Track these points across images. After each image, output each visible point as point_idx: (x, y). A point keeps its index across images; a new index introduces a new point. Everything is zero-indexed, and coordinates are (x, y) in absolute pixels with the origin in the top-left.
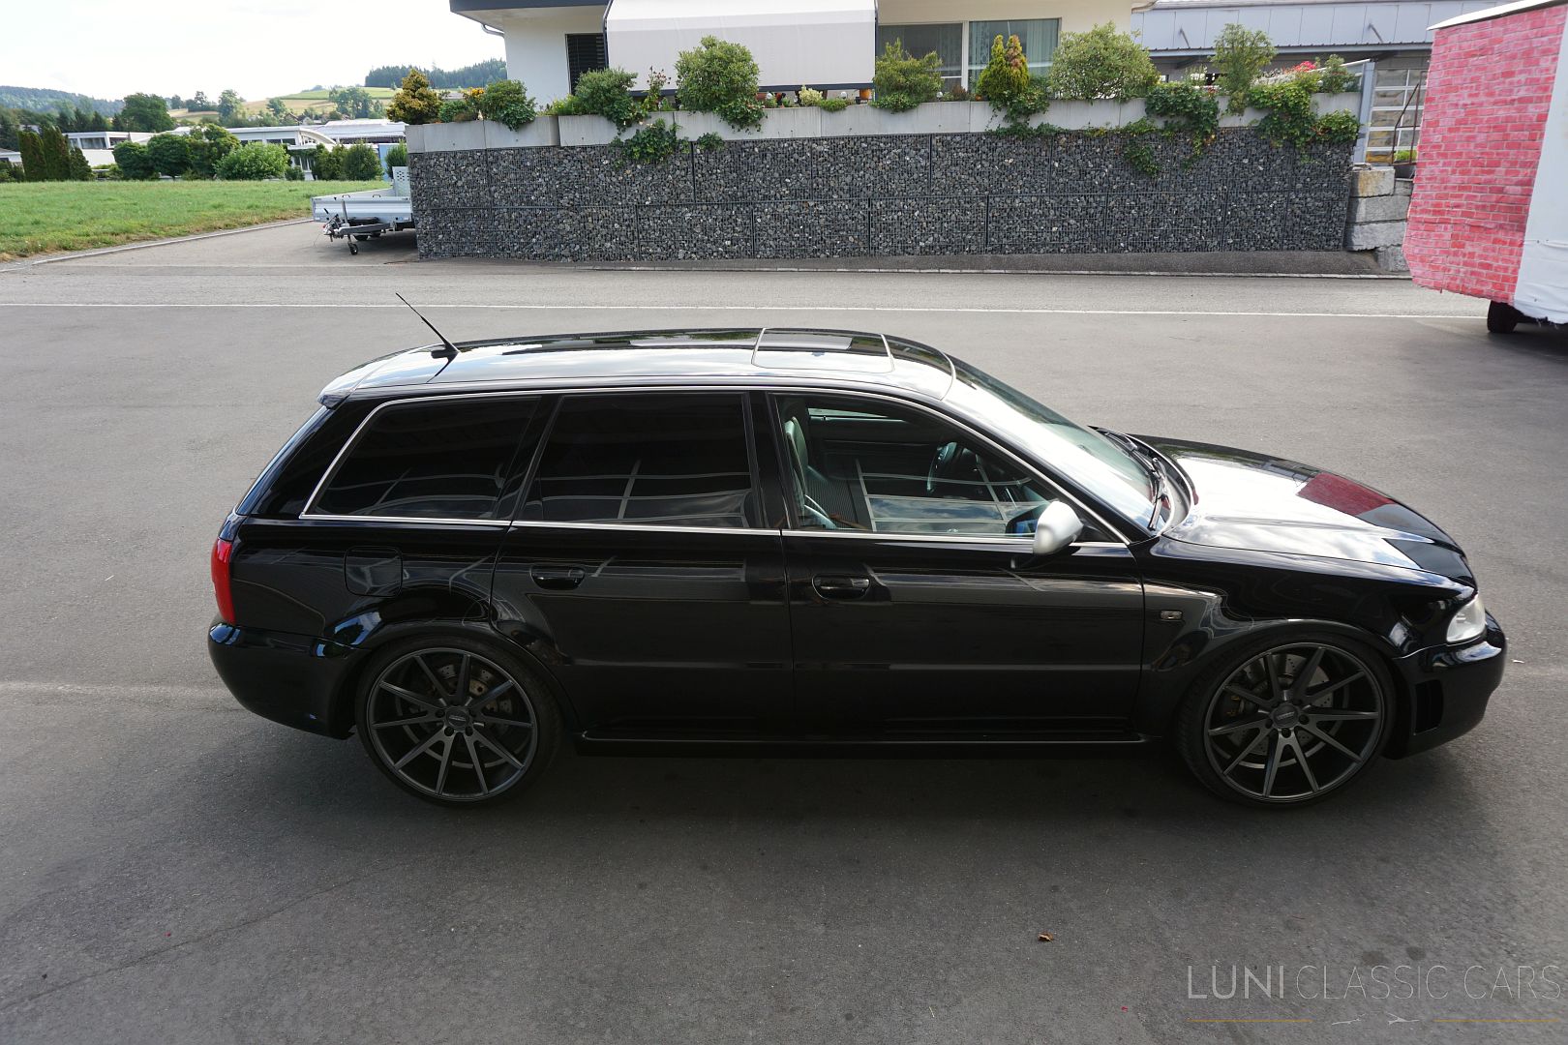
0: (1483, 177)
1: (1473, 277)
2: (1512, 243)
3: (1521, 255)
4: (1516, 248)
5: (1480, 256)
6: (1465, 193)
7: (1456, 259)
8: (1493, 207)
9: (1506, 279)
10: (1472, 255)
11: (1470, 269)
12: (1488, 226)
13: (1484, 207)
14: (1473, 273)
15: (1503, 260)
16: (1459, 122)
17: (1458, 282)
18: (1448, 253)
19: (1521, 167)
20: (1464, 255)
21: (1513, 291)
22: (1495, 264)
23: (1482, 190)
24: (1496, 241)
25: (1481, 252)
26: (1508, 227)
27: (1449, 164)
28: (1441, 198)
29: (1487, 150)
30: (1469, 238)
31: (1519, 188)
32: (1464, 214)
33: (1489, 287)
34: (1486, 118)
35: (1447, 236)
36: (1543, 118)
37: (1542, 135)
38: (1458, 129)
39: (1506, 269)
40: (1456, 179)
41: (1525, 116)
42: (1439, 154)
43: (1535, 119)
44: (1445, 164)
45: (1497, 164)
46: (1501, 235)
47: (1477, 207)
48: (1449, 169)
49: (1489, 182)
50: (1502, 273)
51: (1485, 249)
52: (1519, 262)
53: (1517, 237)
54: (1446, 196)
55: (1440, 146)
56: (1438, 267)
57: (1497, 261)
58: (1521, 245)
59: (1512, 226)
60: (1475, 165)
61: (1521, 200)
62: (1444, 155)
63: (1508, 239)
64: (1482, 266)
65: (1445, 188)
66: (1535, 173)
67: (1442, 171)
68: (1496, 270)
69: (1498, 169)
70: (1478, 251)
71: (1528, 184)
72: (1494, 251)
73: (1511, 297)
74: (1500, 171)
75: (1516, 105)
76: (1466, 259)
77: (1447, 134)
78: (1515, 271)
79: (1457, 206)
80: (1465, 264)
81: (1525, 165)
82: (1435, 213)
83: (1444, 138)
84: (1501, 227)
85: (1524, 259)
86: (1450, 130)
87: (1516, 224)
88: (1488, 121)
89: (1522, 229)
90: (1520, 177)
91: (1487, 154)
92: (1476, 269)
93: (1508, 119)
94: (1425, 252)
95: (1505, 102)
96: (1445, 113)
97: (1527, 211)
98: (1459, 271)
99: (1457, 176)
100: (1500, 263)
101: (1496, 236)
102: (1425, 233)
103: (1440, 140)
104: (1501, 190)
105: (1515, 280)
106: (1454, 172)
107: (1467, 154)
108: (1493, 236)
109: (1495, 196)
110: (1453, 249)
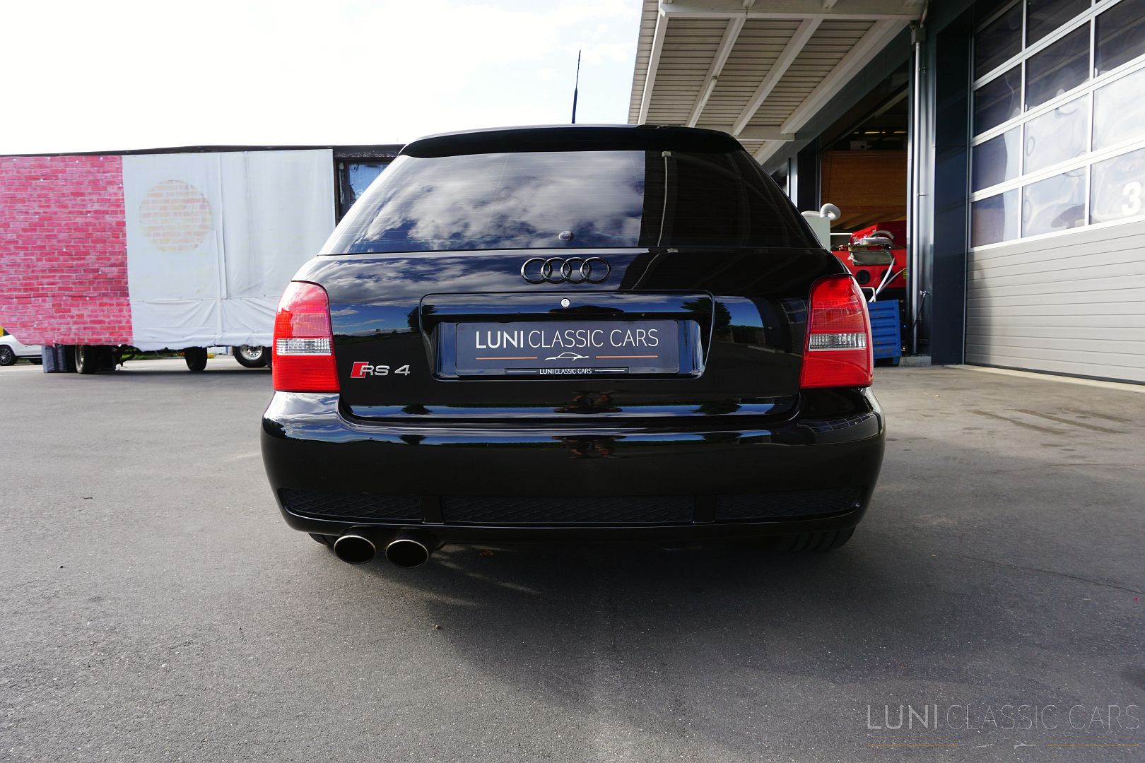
0: (75, 263)
1: (86, 331)
2: (118, 305)
3: (130, 311)
4: (125, 308)
5: (90, 316)
6: (58, 275)
7: (62, 321)
8: (91, 283)
9: (121, 328)
10: (81, 316)
11: (82, 326)
12: (90, 295)
13: (81, 283)
14: (85, 328)
15: (113, 316)
16: (36, 225)
17: (72, 336)
18: (53, 317)
19: (110, 254)
20: (72, 317)
21: (131, 334)
22: (107, 320)
23: (75, 271)
24: (101, 305)
25: (90, 313)
26: (112, 295)
27: (32, 254)
28: (30, 279)
29: (72, 244)
30: (73, 305)
31: (114, 269)
32: (60, 289)
33: (107, 336)
34: (64, 223)
35: (48, 304)
36: (122, 224)
37: (124, 235)
38: (35, 230)
39: (120, 322)
40: (44, 264)
41: (104, 223)
42: (16, 248)
43: (114, 224)
44: (26, 254)
45: (87, 253)
46: (106, 300)
47: (75, 283)
48: (34, 258)
49: (82, 265)
50: (117, 325)
51: (92, 311)
52: (130, 316)
53: (122, 300)
54: (37, 277)
55: (17, 242)
56: (45, 329)
57: (109, 317)
58: (129, 305)
59: (114, 293)
60: (62, 253)
61: (119, 276)
62: (26, 248)
63: (114, 302)
64: (92, 322)
65: (33, 271)
66: (126, 259)
67: (25, 260)
68: (109, 324)
69: (88, 256)
70: (86, 313)
71: (122, 265)
72: (103, 311)
73: (130, 339)
74: (90, 258)
75: (92, 214)
76: (75, 319)
77: (21, 233)
78: (128, 322)
79: (53, 284)
80: (75, 323)
81: (113, 253)
82: (26, 290)
83: (19, 236)
84: (105, 295)
85: (132, 313)
86: (24, 230)
87: (119, 292)
88: (66, 225)
89: (127, 295)
90: (112, 261)
91: (73, 247)
92: (89, 325)
93: (87, 224)
94: (25, 319)
95: (81, 213)
96: (14, 218)
97: (127, 283)
98: (70, 329)
99: (44, 262)
100: (112, 318)
101: (101, 301)
102: (20, 306)
103: (15, 237)
104: (97, 270)
105: (131, 328)
106: (39, 260)
107: (50, 247)
108: (98, 302)
109: (91, 276)
110: (58, 314)
